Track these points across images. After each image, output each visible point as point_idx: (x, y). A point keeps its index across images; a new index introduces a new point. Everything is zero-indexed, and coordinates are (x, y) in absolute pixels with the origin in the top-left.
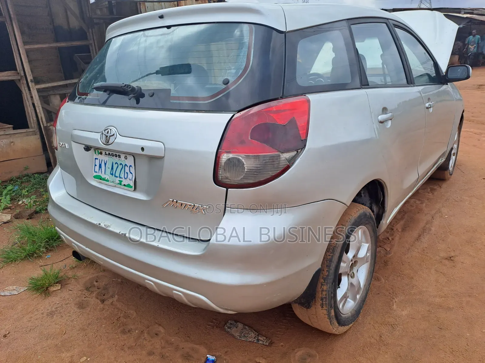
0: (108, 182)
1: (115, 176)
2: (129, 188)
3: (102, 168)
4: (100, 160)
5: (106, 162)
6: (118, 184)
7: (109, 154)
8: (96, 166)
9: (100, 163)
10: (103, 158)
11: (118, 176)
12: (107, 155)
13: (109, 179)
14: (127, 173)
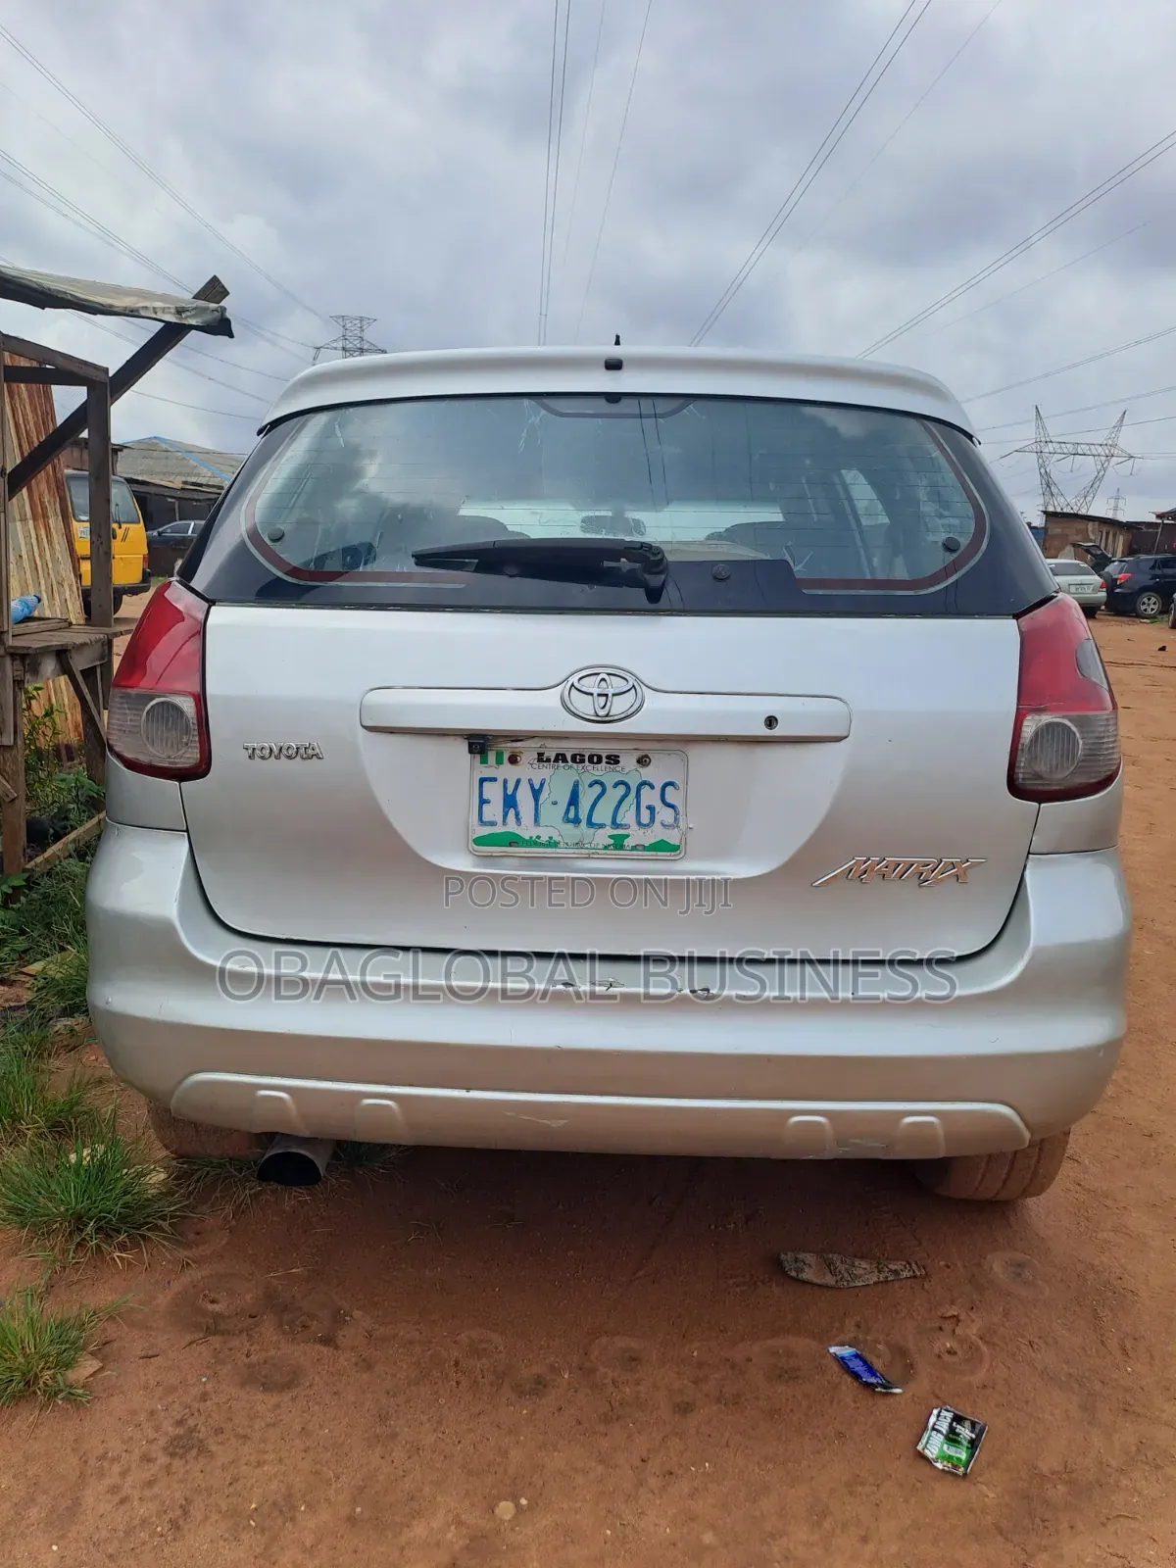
0: (556, 847)
1: (590, 823)
2: (659, 853)
3: (520, 808)
4: (505, 782)
5: (542, 785)
6: (606, 848)
7: (561, 757)
8: (485, 806)
9: (510, 792)
10: (528, 771)
11: (608, 822)
12: (548, 760)
13: (556, 838)
14: (651, 808)
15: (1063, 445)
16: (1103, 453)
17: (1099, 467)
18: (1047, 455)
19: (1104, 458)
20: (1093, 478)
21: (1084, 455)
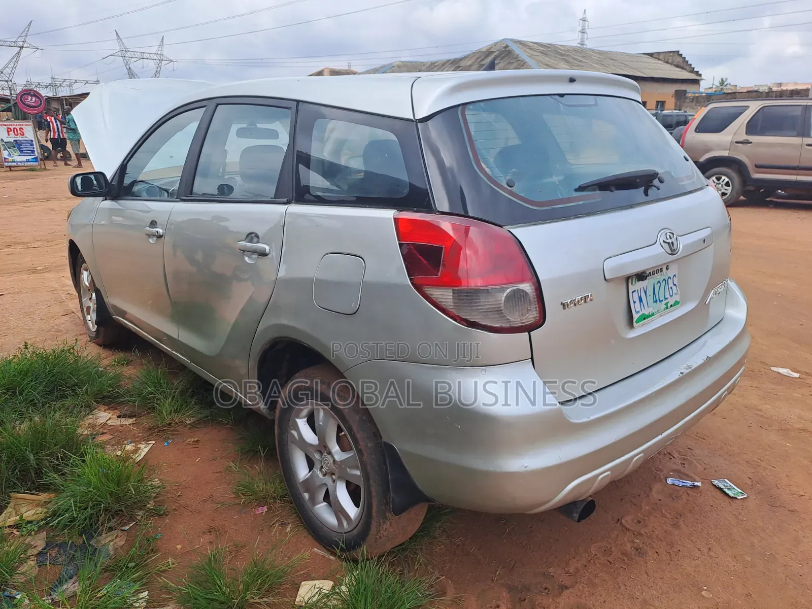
0: (654, 315)
1: (660, 301)
2: (675, 307)
3: (643, 302)
4: (637, 290)
5: (646, 289)
6: (664, 310)
9: (640, 295)
10: (641, 285)
11: (663, 298)
13: (654, 311)
14: (671, 288)
15: (136, 53)
16: (157, 58)
17: (157, 66)
18: (128, 58)
19: (158, 61)
20: (155, 71)
21: (147, 59)
